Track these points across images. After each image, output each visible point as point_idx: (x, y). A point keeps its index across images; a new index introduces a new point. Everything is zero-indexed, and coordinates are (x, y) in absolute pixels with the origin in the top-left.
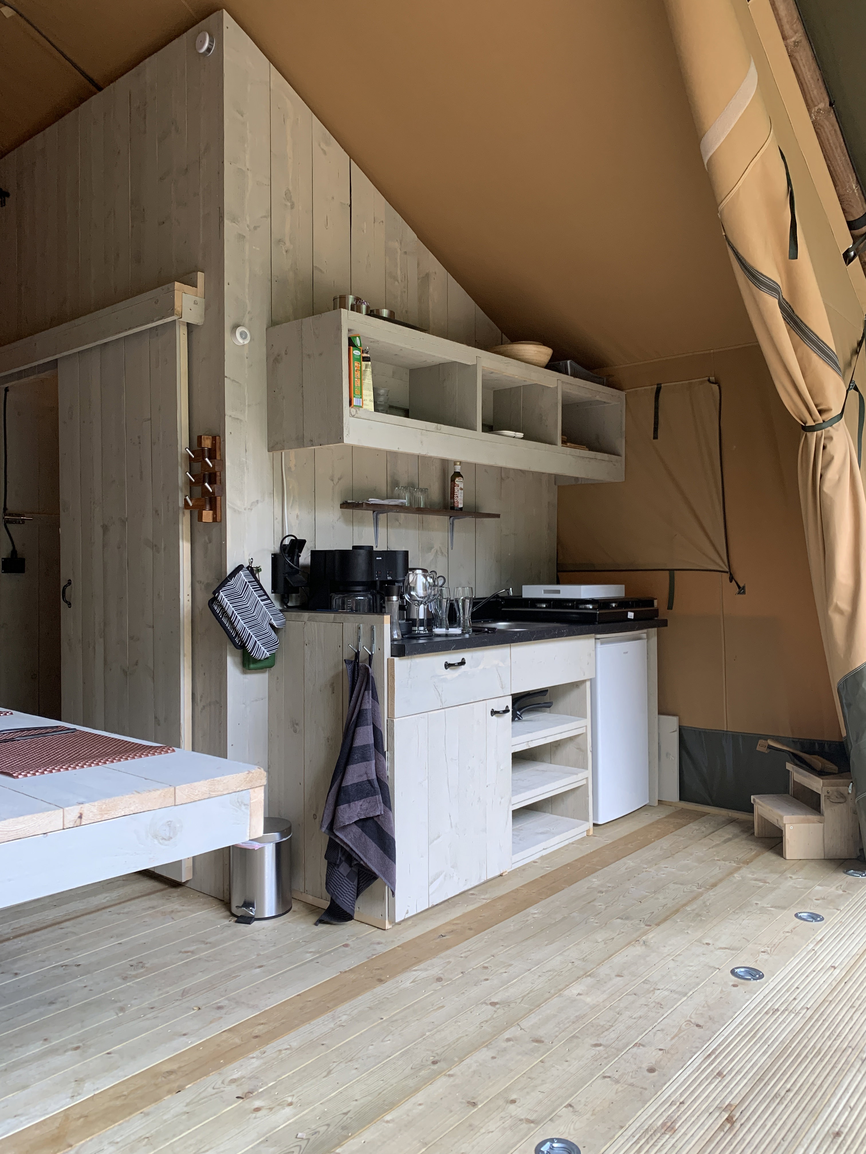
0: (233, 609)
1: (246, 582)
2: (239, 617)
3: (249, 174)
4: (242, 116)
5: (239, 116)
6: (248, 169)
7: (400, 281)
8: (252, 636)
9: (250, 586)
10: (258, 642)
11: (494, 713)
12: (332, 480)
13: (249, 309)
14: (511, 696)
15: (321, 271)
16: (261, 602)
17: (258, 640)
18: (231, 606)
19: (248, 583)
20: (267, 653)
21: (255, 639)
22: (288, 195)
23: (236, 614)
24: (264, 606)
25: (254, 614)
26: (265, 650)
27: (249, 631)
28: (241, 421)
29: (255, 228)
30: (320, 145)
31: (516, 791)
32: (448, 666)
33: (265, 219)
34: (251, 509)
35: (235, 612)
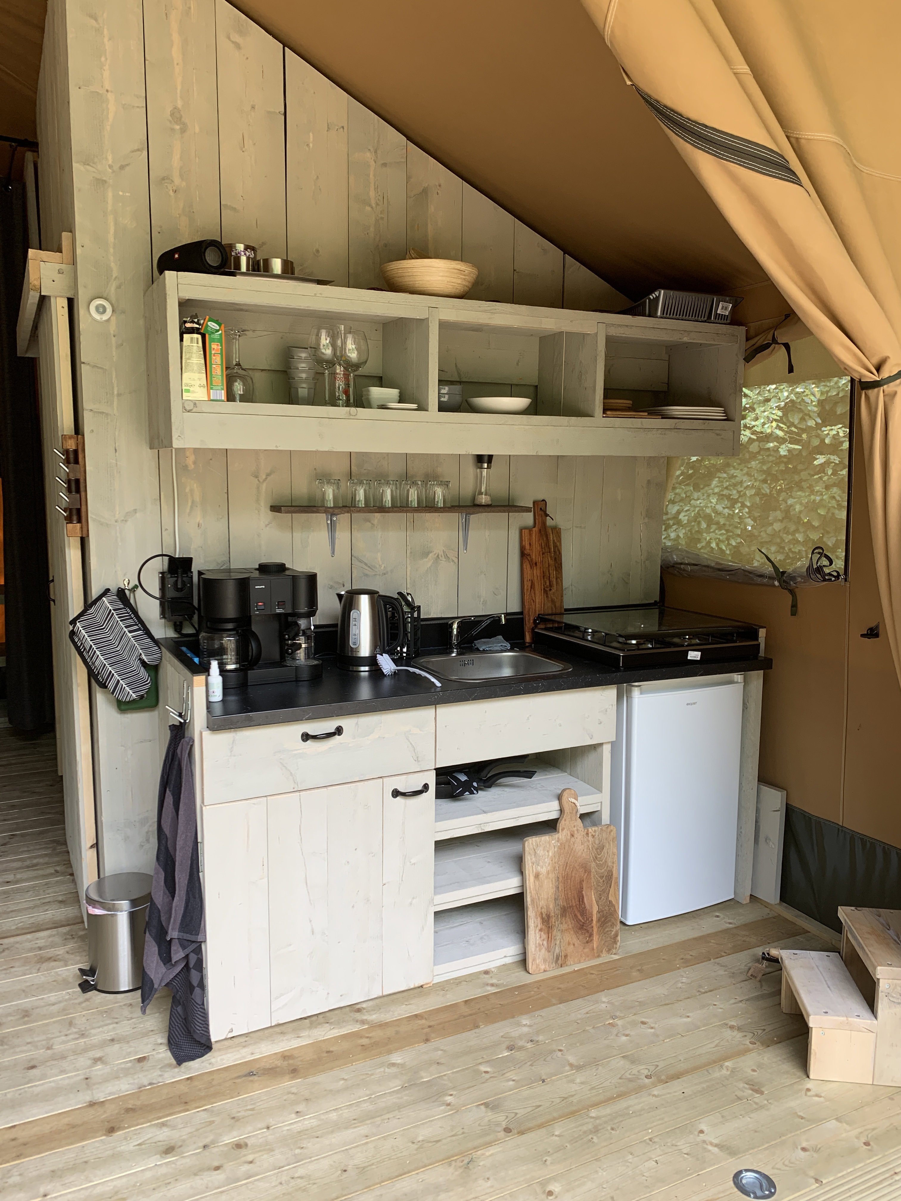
0: (91, 642)
1: (110, 610)
2: (98, 653)
3: (110, 96)
4: (96, 20)
5: (93, 22)
6: (107, 91)
7: (374, 206)
8: (113, 675)
9: (115, 614)
10: (121, 681)
11: (396, 793)
12: (257, 477)
13: (115, 274)
14: (435, 771)
15: (234, 209)
16: (128, 634)
17: (122, 680)
18: (89, 639)
19: (112, 611)
20: (133, 694)
21: (118, 678)
22: (176, 116)
23: (95, 649)
24: (132, 639)
25: (118, 649)
26: (130, 691)
27: (110, 669)
28: (107, 414)
29: (122, 167)
30: (229, 38)
31: (438, 889)
32: (306, 737)
33: (139, 153)
34: (126, 521)
35: (93, 646)
